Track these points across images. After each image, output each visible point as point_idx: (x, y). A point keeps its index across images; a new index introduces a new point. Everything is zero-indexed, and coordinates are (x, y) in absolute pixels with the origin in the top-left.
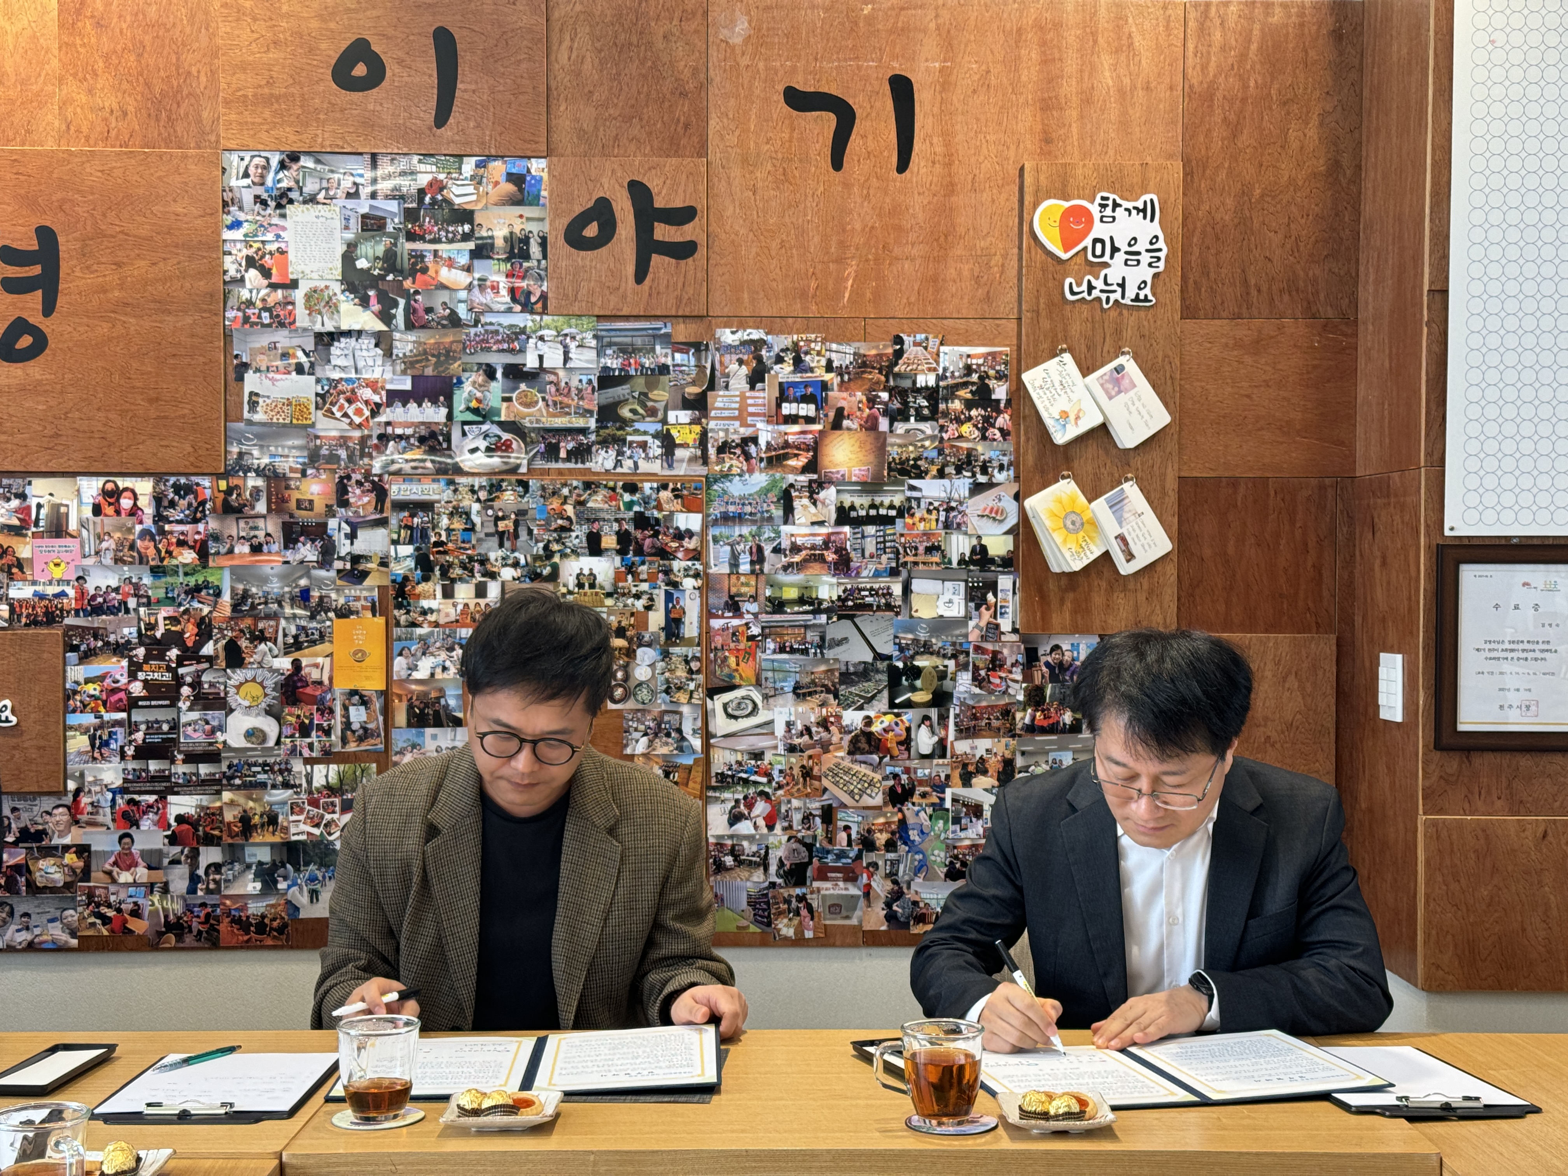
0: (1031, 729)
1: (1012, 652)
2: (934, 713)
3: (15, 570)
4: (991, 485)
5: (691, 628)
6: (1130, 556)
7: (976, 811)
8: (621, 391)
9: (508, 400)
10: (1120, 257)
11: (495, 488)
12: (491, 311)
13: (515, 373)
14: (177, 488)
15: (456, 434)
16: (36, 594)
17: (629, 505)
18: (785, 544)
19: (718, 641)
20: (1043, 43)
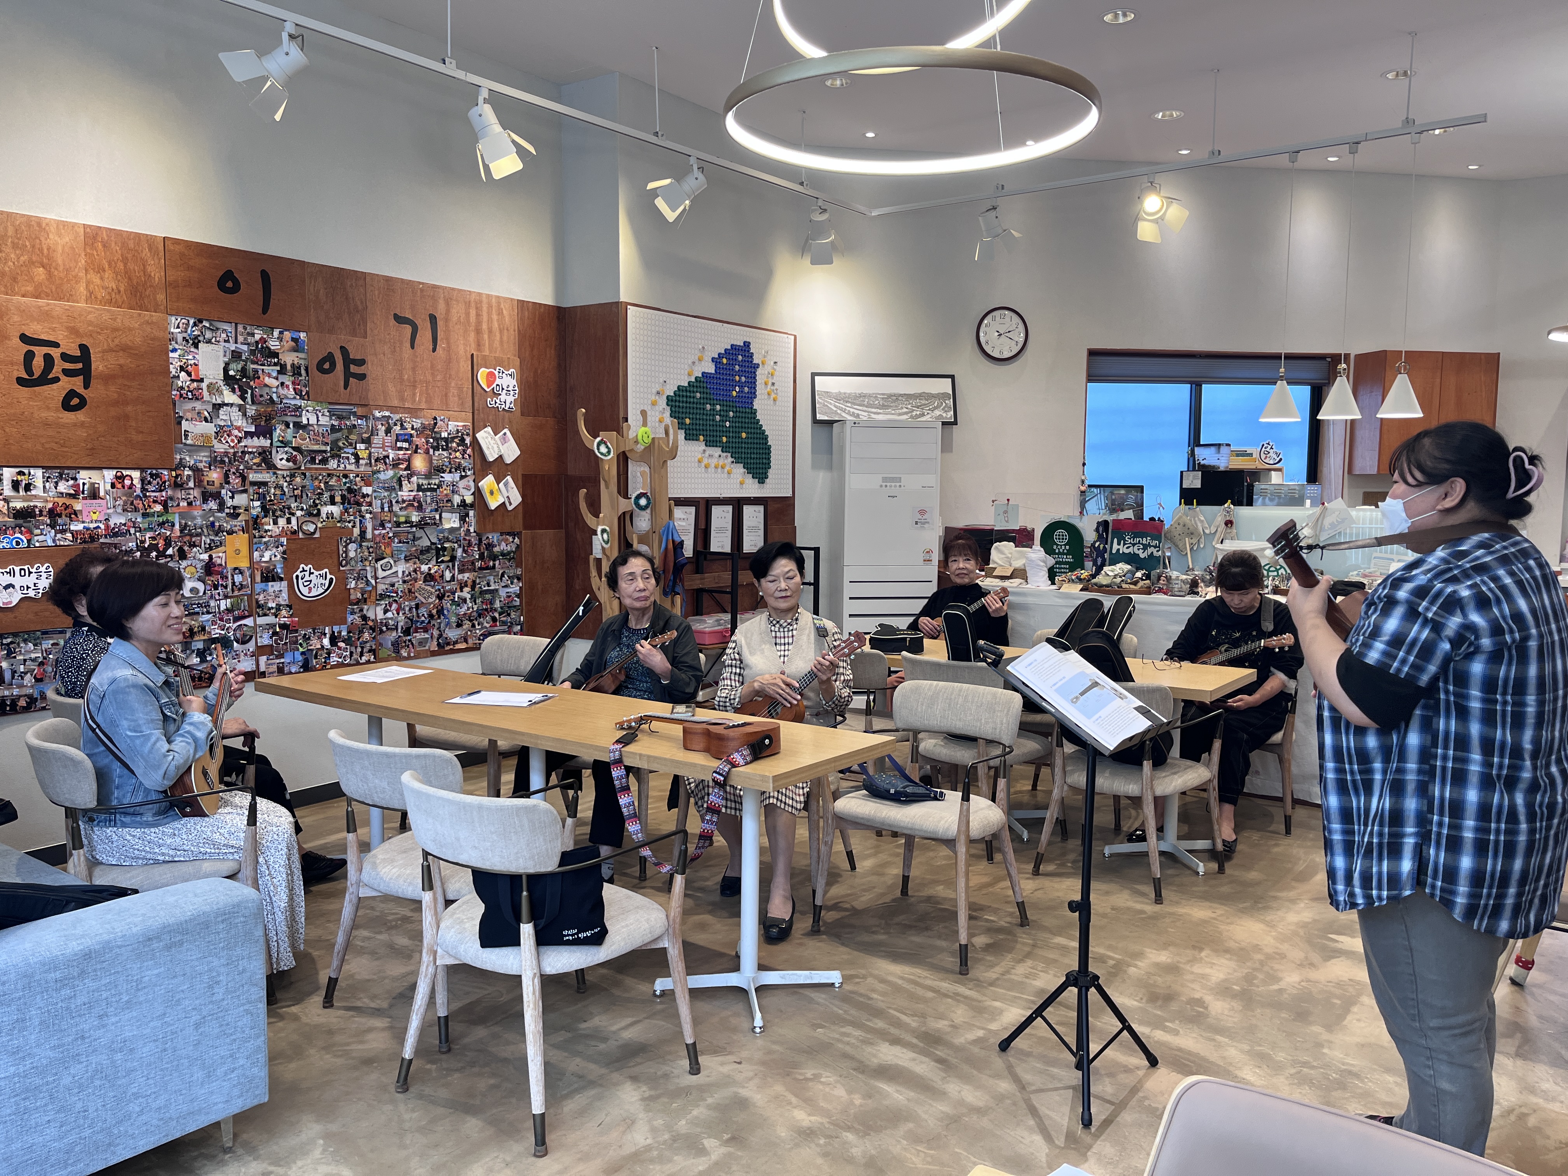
0: (481, 569)
1: (474, 541)
2: (450, 564)
3: (73, 516)
4: (466, 476)
5: (369, 535)
6: (510, 504)
7: (465, 601)
8: (339, 435)
9: (295, 437)
10: (504, 391)
11: (292, 476)
12: (287, 398)
13: (298, 426)
14: (152, 475)
15: (274, 451)
16: (84, 528)
17: (345, 483)
18: (400, 500)
19: (378, 539)
20: (477, 308)
